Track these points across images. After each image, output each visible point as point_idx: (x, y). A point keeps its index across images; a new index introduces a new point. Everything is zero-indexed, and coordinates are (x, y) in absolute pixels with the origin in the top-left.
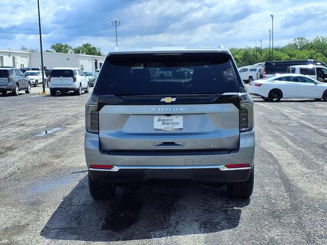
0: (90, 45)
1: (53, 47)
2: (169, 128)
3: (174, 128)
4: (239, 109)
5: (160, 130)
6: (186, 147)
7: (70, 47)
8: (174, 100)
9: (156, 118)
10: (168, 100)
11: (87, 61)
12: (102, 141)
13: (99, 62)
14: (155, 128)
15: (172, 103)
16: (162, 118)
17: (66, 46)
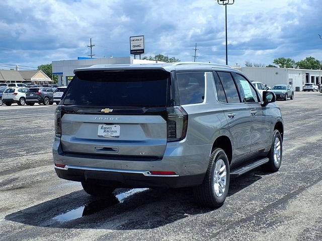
0: (313, 58)
1: (276, 62)
2: (109, 135)
3: (112, 135)
4: (166, 121)
5: (102, 136)
6: (120, 153)
7: (292, 61)
8: (111, 110)
9: (100, 126)
10: (107, 110)
11: (296, 75)
12: (63, 143)
13: (310, 76)
14: (98, 134)
15: (109, 114)
16: (105, 126)
17: (289, 60)
